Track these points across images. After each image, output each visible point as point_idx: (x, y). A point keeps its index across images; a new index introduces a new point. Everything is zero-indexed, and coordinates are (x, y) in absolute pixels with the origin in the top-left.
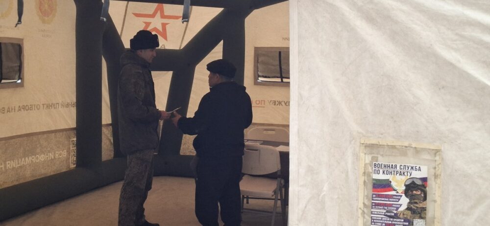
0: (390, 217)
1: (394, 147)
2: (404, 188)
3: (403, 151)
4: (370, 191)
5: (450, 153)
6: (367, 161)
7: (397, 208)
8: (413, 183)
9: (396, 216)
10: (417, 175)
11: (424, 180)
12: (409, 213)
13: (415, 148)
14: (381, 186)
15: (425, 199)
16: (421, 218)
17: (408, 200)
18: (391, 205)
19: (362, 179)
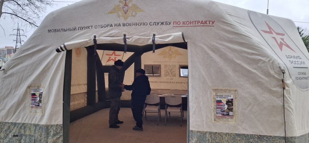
0: (222, 111)
1: (222, 90)
2: (226, 102)
3: (225, 91)
4: (215, 104)
5: (240, 91)
6: (214, 95)
7: (224, 109)
8: (229, 100)
9: (224, 111)
10: (230, 98)
11: (232, 99)
12: (228, 110)
13: (229, 90)
14: (219, 102)
15: (232, 105)
16: (232, 111)
17: (227, 106)
18: (222, 108)
19: (213, 100)
